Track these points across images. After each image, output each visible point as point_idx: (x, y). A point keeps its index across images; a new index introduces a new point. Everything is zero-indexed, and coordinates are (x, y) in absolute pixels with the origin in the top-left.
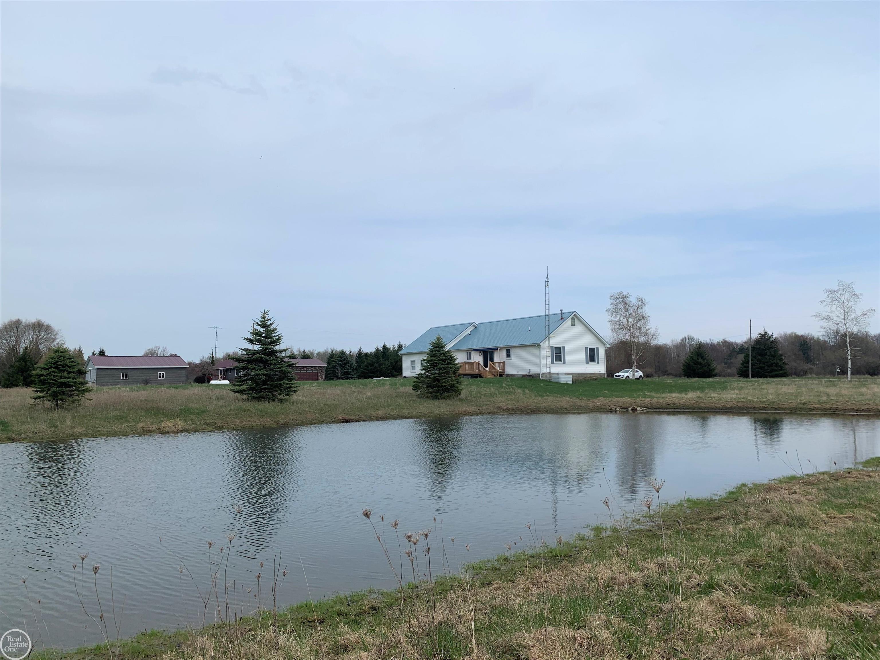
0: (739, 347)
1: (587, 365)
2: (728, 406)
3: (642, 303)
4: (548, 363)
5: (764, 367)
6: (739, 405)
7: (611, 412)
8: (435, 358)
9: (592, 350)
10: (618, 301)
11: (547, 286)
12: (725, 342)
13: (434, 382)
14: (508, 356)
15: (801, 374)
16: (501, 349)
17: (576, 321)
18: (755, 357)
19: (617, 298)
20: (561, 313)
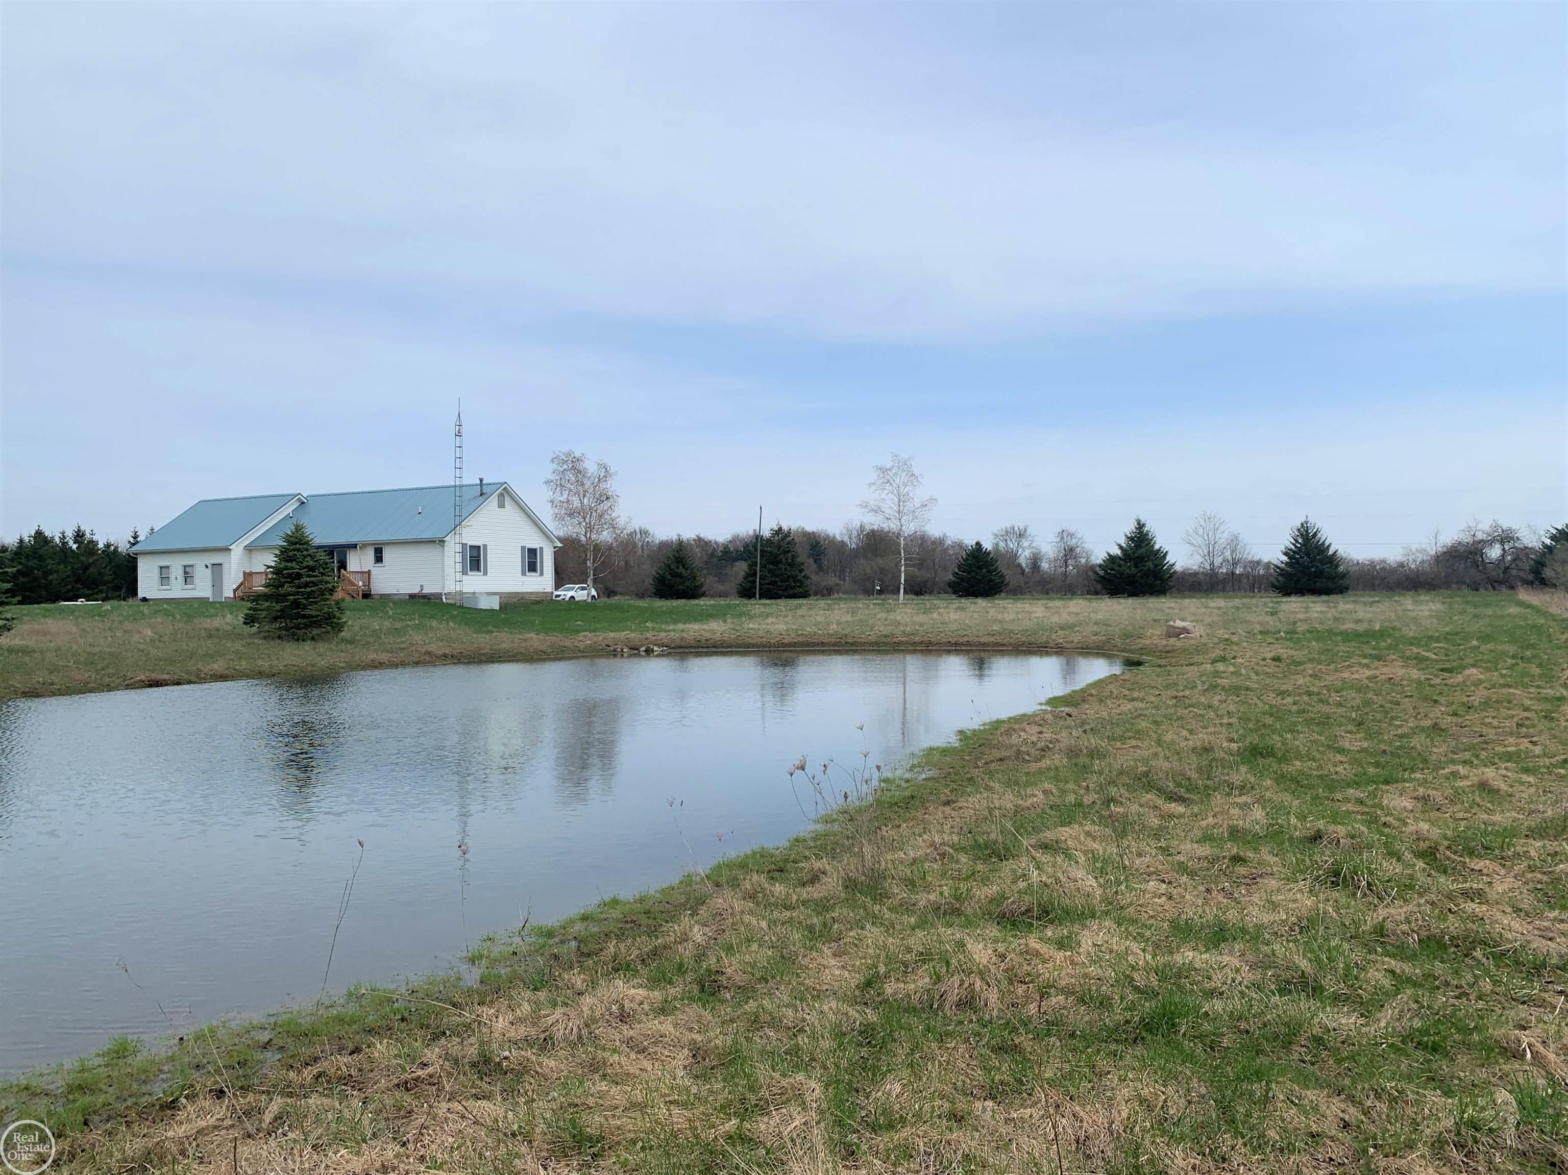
0: (721, 549)
1: (524, 578)
2: (786, 641)
3: (606, 473)
4: (458, 574)
5: (776, 582)
6: (800, 639)
7: (615, 655)
8: (294, 564)
9: (532, 552)
10: (565, 467)
11: (459, 434)
12: (699, 540)
13: (293, 609)
14: (379, 559)
15: (827, 592)
16: (364, 546)
17: (507, 498)
18: (765, 567)
19: (565, 462)
20: (481, 484)
